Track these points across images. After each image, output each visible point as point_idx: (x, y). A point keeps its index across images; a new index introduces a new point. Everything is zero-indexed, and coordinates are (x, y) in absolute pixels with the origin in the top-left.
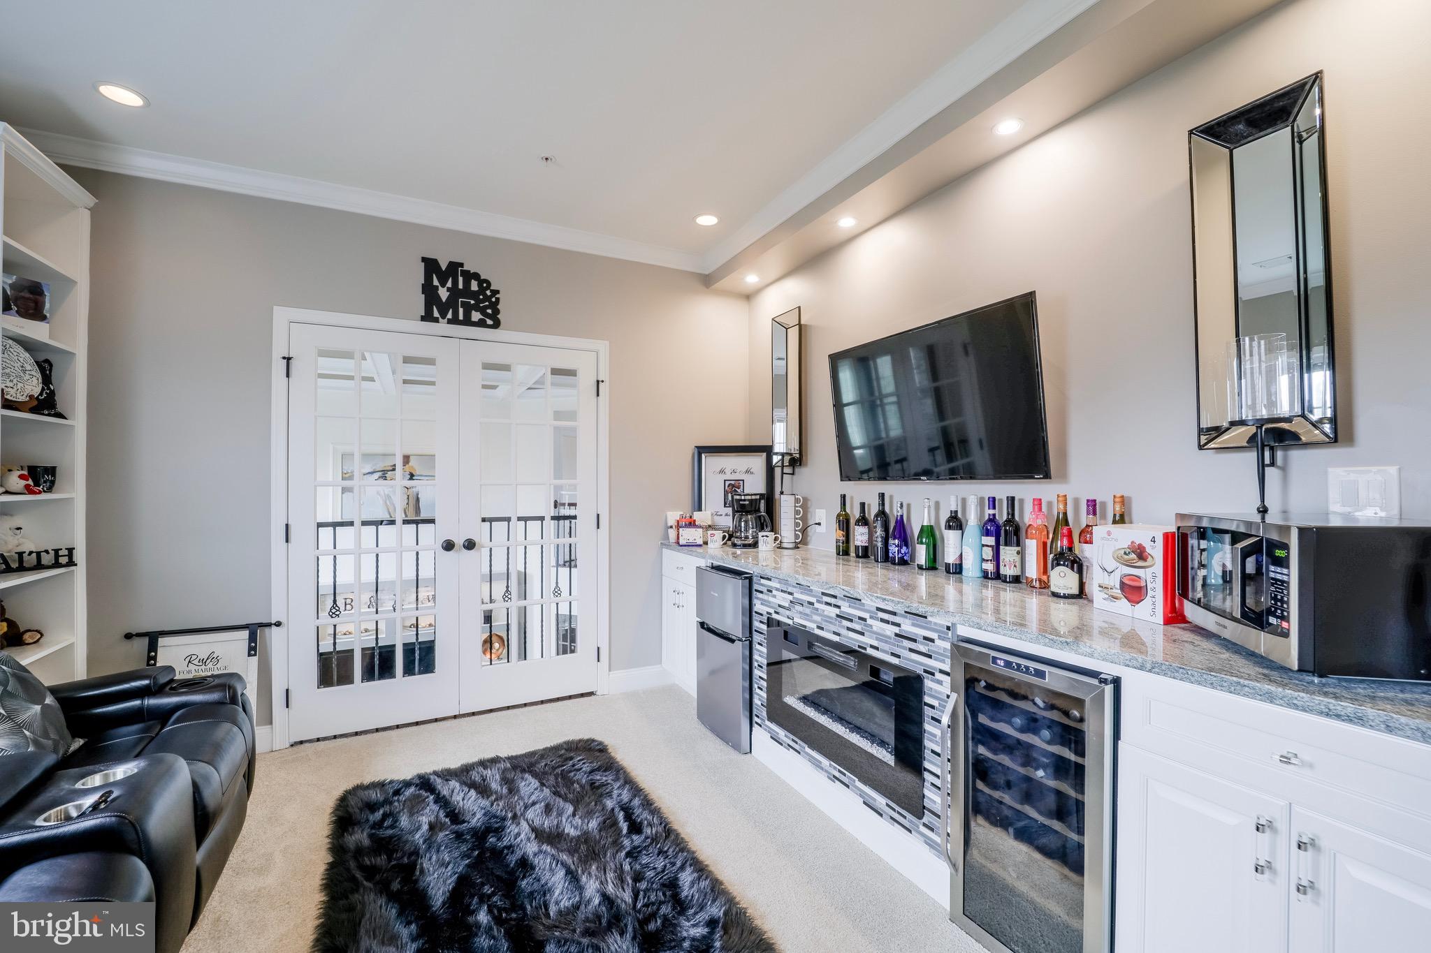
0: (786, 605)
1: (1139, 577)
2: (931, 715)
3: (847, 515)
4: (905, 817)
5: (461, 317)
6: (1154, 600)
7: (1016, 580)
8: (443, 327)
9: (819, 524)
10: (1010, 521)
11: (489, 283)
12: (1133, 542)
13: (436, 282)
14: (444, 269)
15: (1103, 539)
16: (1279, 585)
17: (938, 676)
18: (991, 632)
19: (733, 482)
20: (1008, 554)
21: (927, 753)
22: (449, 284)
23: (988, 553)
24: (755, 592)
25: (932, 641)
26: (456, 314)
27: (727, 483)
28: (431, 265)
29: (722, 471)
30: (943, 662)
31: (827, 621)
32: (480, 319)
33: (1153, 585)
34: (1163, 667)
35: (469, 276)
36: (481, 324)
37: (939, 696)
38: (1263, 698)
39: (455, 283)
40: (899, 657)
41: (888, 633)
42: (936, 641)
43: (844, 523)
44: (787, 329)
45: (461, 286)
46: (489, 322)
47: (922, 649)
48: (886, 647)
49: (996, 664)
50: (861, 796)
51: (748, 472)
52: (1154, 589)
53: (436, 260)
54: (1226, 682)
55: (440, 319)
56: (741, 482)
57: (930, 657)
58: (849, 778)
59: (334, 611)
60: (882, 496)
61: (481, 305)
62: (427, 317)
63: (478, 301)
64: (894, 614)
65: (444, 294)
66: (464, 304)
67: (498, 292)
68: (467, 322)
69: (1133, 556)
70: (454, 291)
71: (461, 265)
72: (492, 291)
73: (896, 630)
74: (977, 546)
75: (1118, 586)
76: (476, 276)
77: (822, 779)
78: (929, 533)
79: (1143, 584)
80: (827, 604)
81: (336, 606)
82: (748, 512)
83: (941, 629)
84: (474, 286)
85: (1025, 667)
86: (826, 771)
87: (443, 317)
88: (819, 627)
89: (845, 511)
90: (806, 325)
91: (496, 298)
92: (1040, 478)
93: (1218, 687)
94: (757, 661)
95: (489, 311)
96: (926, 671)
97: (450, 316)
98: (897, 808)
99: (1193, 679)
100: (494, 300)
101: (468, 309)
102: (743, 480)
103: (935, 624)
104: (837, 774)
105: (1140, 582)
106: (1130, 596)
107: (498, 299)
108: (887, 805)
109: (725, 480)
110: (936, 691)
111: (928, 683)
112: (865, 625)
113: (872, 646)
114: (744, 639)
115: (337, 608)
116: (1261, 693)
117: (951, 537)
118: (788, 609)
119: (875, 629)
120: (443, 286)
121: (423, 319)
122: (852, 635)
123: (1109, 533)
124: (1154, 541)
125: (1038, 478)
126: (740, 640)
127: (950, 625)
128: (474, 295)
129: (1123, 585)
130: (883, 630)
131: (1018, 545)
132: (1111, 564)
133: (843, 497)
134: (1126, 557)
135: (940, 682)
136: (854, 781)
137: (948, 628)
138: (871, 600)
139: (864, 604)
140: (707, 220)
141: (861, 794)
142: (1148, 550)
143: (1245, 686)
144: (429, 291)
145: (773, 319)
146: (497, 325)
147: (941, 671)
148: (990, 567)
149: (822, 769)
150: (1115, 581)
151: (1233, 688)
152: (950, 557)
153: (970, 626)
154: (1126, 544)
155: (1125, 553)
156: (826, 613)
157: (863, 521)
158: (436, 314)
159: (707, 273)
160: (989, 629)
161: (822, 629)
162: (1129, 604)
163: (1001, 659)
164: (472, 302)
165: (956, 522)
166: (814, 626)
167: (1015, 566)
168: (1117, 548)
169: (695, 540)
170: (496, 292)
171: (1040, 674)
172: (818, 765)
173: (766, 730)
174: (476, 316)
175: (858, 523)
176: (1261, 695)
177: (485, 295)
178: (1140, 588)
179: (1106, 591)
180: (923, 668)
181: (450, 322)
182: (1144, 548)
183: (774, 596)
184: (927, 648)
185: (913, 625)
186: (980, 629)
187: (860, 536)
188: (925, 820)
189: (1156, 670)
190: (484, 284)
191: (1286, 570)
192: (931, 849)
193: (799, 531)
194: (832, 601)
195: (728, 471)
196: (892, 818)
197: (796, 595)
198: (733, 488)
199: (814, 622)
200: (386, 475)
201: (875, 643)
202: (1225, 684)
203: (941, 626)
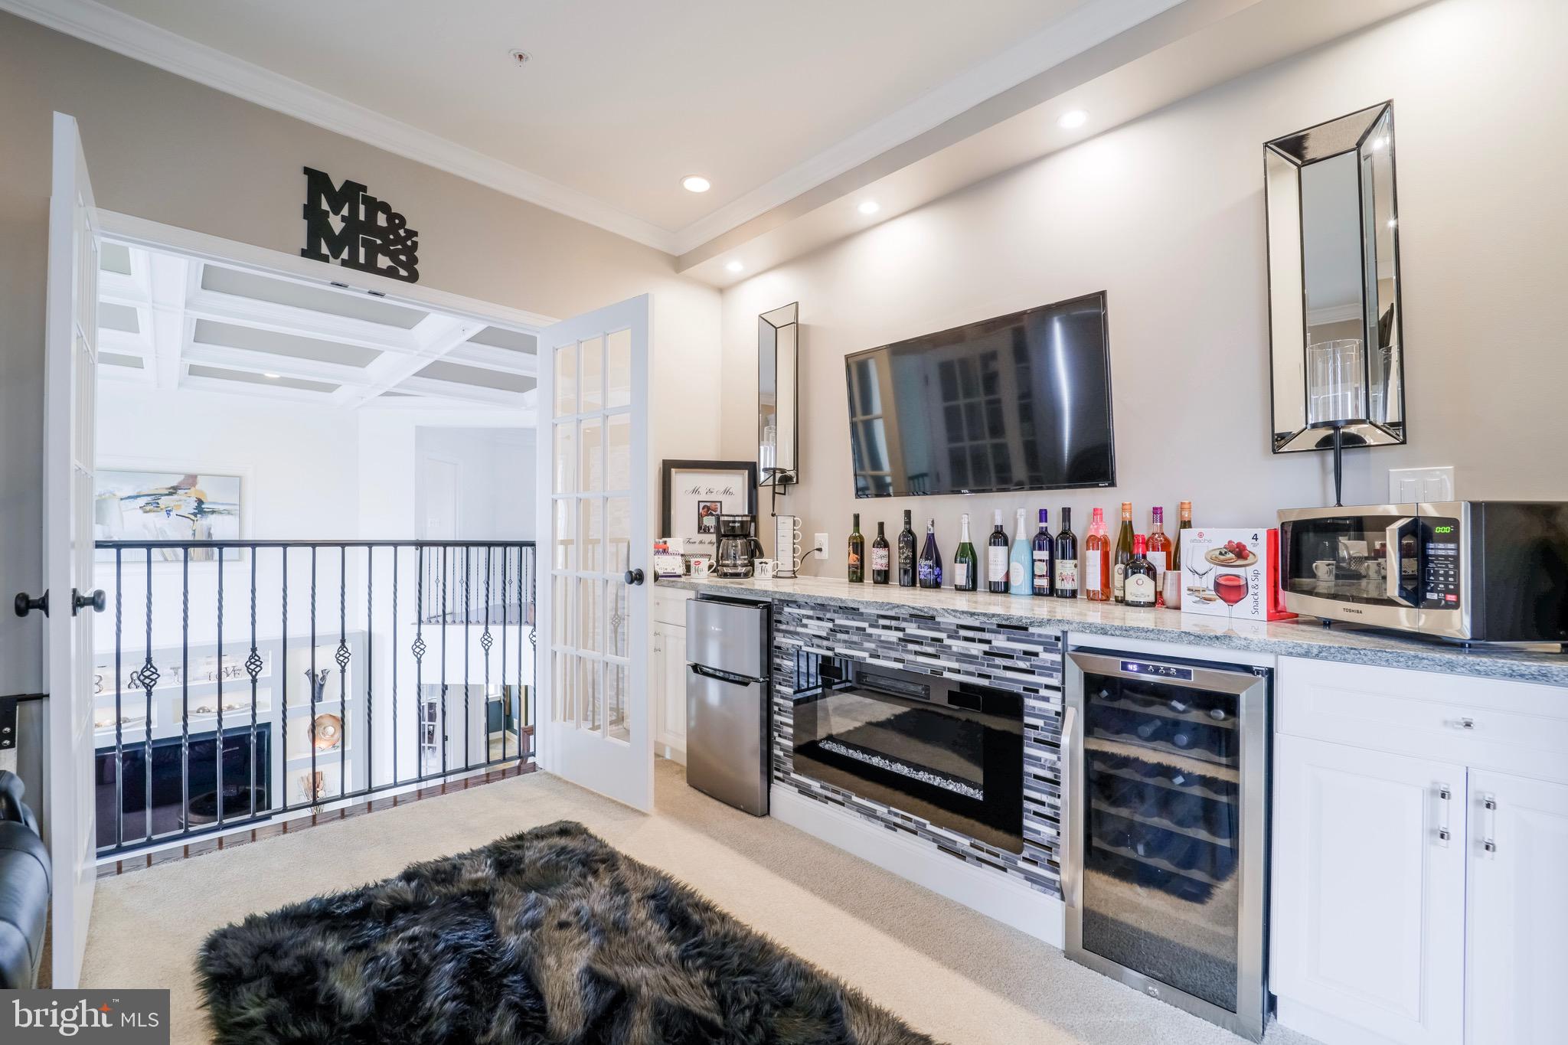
0: (824, 634)
1: (1238, 576)
2: (1033, 736)
3: (861, 537)
4: (997, 856)
5: (362, 260)
6: (1256, 597)
7: (1073, 594)
8: (334, 269)
9: (820, 550)
10: (1065, 533)
11: (403, 220)
12: (1230, 542)
13: (325, 206)
14: (337, 190)
15: (1193, 541)
16: (1442, 560)
17: (1043, 692)
18: (1121, 635)
19: (708, 504)
20: (1065, 568)
21: (1028, 781)
22: (345, 211)
23: (1042, 568)
24: (775, 624)
25: (1036, 654)
26: (354, 254)
27: (702, 505)
28: (317, 181)
29: (696, 491)
30: (1051, 676)
31: (885, 648)
32: (389, 267)
33: (1256, 582)
34: (1332, 650)
35: (375, 206)
36: (390, 273)
37: (1046, 714)
38: (1443, 668)
39: (354, 211)
40: (989, 677)
41: (974, 652)
42: (1040, 654)
43: (858, 546)
44: (776, 328)
45: (362, 217)
46: (403, 273)
47: (1022, 665)
48: (971, 668)
49: (1126, 669)
50: (934, 841)
51: (727, 492)
52: (1256, 587)
53: (327, 174)
54: (1402, 657)
55: (331, 258)
56: (719, 504)
57: (1033, 673)
58: (916, 822)
59: (147, 673)
60: (908, 513)
61: (392, 248)
62: (311, 252)
63: (387, 242)
64: (982, 630)
65: (337, 224)
66: (366, 243)
67: (415, 234)
68: (370, 267)
69: (1231, 555)
70: (351, 220)
71: (364, 188)
72: (406, 231)
73: (986, 647)
74: (1028, 563)
75: (1212, 587)
76: (385, 207)
77: (877, 829)
78: (967, 552)
79: (1243, 582)
80: (885, 627)
81: (152, 666)
82: (735, 536)
83: (1048, 640)
84: (382, 220)
85: (1165, 669)
86: (882, 820)
87: (336, 257)
88: (872, 656)
89: (859, 533)
90: (804, 326)
91: (413, 242)
92: (1105, 486)
93: (1395, 664)
94: (777, 704)
95: (403, 258)
96: (1025, 689)
97: (345, 255)
98: (986, 846)
99: (1365, 659)
100: (409, 243)
101: (372, 252)
102: (721, 502)
103: (1040, 636)
104: (899, 821)
105: (1239, 581)
106: (1227, 597)
107: (415, 244)
108: (972, 845)
109: (699, 502)
110: (1040, 709)
111: (1030, 702)
112: (941, 646)
113: (950, 670)
114: (761, 680)
115: (152, 669)
116: (1442, 664)
117: (998, 553)
118: (827, 639)
119: (954, 649)
120: (336, 213)
121: (304, 253)
122: (921, 659)
123: (1201, 535)
124: (1256, 539)
125: (1103, 487)
126: (757, 681)
127: (1059, 634)
128: (381, 232)
129: (1218, 586)
130: (967, 649)
131: (1075, 557)
132: (1202, 565)
133: (857, 517)
134: (1222, 557)
135: (1046, 699)
136: (925, 825)
137: (1057, 639)
138: (954, 616)
139: (939, 623)
140: (697, 185)
141: (936, 839)
142: (1249, 548)
143: (1424, 658)
144: (313, 215)
145: (760, 316)
146: (413, 277)
147: (1047, 687)
148: (1044, 583)
149: (878, 818)
150: (1208, 582)
151: (1410, 663)
152: (997, 575)
153: (1091, 632)
154: (1221, 543)
155: (1221, 554)
156: (883, 638)
157: (883, 543)
158: (325, 250)
159: (677, 255)
160: (1117, 633)
161: (878, 657)
162: (1225, 604)
163: (1133, 663)
164: (379, 242)
165: (999, 537)
166: (866, 655)
167: (1073, 580)
168: (1210, 549)
169: (674, 569)
170: (412, 234)
171: (1186, 674)
172: (871, 815)
173: (791, 784)
174: (383, 262)
175: (877, 545)
176: (1441, 666)
177: (397, 235)
178: (1239, 587)
179: (1197, 594)
180: (1022, 686)
181: (344, 263)
182: (1244, 546)
183: (805, 626)
184: (1028, 664)
185: (1009, 639)
186: (1106, 634)
187: (876, 559)
188: (1026, 854)
189: (1324, 654)
190: (396, 220)
191: (1452, 546)
192: (1034, 885)
193: (798, 557)
194: (894, 623)
195: (703, 491)
196: (978, 859)
197: (837, 622)
198: (707, 509)
199: (864, 650)
200: (159, 501)
201: (955, 665)
202: (1402, 660)
203: (1050, 637)
